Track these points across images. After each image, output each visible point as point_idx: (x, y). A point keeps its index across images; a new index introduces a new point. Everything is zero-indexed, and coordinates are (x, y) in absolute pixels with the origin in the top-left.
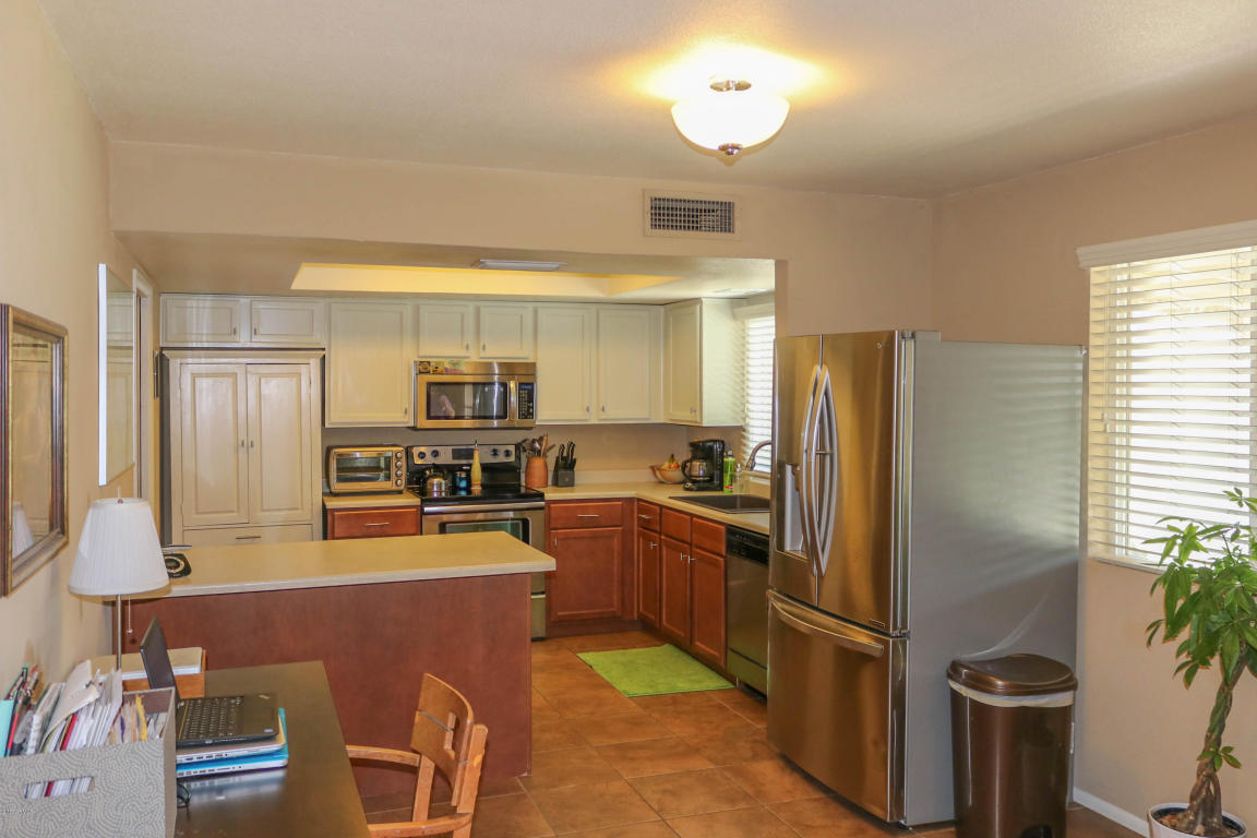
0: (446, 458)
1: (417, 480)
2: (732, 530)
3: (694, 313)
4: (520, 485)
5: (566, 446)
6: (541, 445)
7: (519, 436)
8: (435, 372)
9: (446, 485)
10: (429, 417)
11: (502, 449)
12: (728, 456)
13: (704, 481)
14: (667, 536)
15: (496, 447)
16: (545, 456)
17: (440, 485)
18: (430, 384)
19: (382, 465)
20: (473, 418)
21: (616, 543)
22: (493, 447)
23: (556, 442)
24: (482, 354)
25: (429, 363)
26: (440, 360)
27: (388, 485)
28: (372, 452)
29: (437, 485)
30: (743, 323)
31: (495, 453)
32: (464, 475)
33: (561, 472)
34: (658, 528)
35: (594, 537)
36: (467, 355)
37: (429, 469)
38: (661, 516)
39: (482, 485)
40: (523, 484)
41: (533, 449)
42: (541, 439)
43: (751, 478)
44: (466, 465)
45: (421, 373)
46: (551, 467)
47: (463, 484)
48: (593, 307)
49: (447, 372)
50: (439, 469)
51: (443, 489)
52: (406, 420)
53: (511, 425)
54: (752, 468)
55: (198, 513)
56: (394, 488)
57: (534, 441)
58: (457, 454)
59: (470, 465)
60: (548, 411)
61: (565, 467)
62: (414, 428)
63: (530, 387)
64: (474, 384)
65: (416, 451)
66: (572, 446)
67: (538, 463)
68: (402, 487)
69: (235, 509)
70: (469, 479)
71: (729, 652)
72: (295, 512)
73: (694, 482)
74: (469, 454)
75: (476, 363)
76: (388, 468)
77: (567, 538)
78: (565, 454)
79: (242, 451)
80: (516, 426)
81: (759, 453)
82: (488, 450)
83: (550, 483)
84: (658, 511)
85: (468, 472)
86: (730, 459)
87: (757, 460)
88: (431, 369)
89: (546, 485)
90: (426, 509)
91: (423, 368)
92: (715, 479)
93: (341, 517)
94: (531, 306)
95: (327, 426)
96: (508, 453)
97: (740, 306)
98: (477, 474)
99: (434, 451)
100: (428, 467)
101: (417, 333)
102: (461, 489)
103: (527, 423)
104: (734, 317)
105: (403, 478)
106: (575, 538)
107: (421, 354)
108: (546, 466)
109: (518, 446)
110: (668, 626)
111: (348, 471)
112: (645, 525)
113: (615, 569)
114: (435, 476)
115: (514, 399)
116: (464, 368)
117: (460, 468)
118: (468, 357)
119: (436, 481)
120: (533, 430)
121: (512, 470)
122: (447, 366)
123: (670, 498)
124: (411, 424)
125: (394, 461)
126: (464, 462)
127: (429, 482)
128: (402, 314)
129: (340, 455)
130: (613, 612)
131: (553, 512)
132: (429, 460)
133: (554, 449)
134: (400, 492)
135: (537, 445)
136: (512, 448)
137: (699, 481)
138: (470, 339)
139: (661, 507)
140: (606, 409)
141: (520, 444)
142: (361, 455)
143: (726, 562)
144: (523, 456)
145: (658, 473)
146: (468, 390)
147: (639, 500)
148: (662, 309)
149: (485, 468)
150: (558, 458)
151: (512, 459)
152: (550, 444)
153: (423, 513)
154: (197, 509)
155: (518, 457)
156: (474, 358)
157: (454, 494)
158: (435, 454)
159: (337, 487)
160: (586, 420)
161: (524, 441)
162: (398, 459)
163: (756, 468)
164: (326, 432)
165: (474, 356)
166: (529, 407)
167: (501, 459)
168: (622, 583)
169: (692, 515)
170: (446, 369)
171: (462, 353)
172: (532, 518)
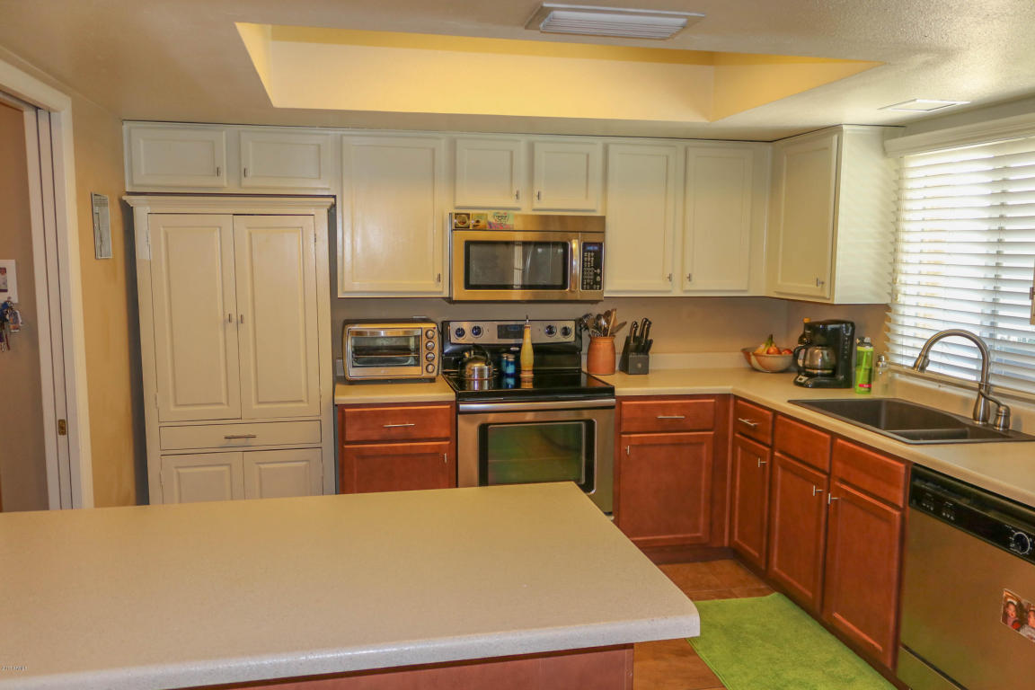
0: (489, 336)
1: (454, 365)
2: (918, 473)
3: (827, 149)
4: (580, 370)
5: (639, 324)
6: (608, 322)
7: (580, 310)
8: (476, 228)
9: (489, 370)
10: (468, 286)
11: (559, 326)
12: (862, 343)
13: (822, 375)
14: (781, 452)
15: (552, 323)
16: (613, 335)
17: (481, 371)
18: (468, 244)
19: (412, 343)
20: (524, 287)
21: (705, 453)
22: (548, 323)
23: (626, 319)
24: (537, 205)
25: (468, 215)
26: (481, 212)
27: (415, 371)
28: (398, 330)
29: (478, 371)
30: (899, 161)
31: (550, 331)
32: (511, 358)
33: (632, 356)
34: (769, 441)
35: (678, 444)
36: (517, 205)
37: (469, 350)
38: (774, 426)
39: (534, 372)
40: (584, 369)
41: (598, 327)
42: (608, 314)
43: (897, 375)
44: (515, 345)
45: (457, 228)
46: (620, 347)
47: (511, 370)
48: (681, 145)
49: (491, 227)
50: (479, 349)
51: (486, 377)
52: (439, 289)
53: (570, 297)
54: (923, 369)
55: (177, 405)
56: (425, 374)
57: (599, 317)
58: (504, 331)
59: (520, 346)
60: (620, 280)
61: (637, 351)
62: (450, 300)
63: (596, 248)
64: (525, 244)
65: (454, 327)
66: (647, 324)
67: (603, 344)
68: (434, 374)
69: (224, 401)
70: (517, 363)
71: (901, 649)
72: (301, 405)
73: (810, 376)
74: (519, 332)
75: (527, 216)
76: (417, 350)
77: (642, 445)
78: (637, 334)
79: (231, 326)
80: (579, 298)
81: (936, 347)
82: (542, 327)
83: (617, 368)
84: (771, 418)
85: (517, 355)
86: (868, 349)
87: (932, 357)
88: (472, 222)
89: (613, 372)
90: (463, 407)
91: (461, 221)
92: (839, 373)
93: (355, 416)
94: (600, 142)
95: (340, 295)
96: (566, 332)
97: (895, 136)
98: (527, 357)
99: (475, 328)
100: (468, 348)
101: (453, 176)
102: (508, 376)
103: (591, 294)
104: (885, 152)
105: (436, 362)
106: (651, 445)
107: (460, 203)
108: (613, 348)
109: (579, 322)
110: (779, 572)
111: (367, 353)
112: (748, 433)
113: (703, 483)
114: (476, 360)
115: (576, 263)
116: (511, 222)
117: (507, 349)
118: (518, 209)
119: (477, 366)
120: (600, 304)
121: (572, 351)
122: (492, 220)
123: (789, 402)
124: (446, 294)
125: (424, 340)
126: (512, 341)
127: (468, 366)
128: (433, 151)
129: (359, 333)
130: (698, 537)
131: (625, 412)
132: (469, 338)
133: (626, 327)
134: (432, 380)
135: (603, 322)
136: (571, 325)
137: (817, 375)
138: (520, 185)
139: (775, 413)
140: (693, 277)
141: (581, 320)
142: (385, 333)
143: (903, 518)
144: (585, 334)
145: (753, 359)
146: (518, 251)
147: (736, 398)
148: (769, 147)
149: (539, 349)
150: (628, 340)
151: (571, 338)
152: (619, 322)
153: (458, 412)
154: (175, 401)
155: (578, 336)
156: (526, 210)
157: (500, 388)
158: (477, 331)
159: (354, 373)
160: (669, 291)
161: (586, 316)
162: (430, 339)
163: (930, 368)
164: (337, 302)
165: (527, 207)
166: (596, 275)
167: (558, 338)
168: (711, 501)
169: (834, 435)
170: (490, 224)
171: (511, 203)
172: (600, 420)
